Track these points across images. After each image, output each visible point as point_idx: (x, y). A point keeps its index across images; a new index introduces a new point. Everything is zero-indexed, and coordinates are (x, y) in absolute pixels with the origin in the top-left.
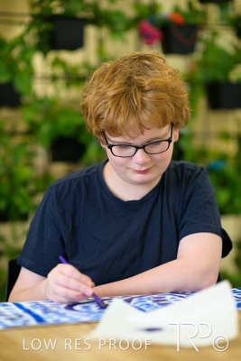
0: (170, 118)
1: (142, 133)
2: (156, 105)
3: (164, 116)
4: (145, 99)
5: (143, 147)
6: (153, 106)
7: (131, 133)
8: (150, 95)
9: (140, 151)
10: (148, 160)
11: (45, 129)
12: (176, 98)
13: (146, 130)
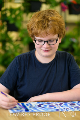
1: (47, 36)
2: (52, 26)
3: (55, 30)
4: (49, 23)
5: (47, 42)
6: (51, 26)
8: (51, 22)
9: (46, 43)
11: (26, 40)
13: (48, 35)
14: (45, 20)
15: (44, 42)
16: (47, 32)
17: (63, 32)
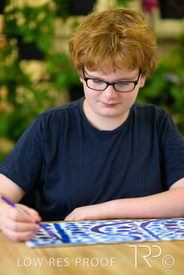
0: (139, 62)
1: (114, 71)
2: (129, 50)
3: (135, 60)
4: (122, 43)
5: (113, 84)
6: (127, 51)
7: (105, 70)
8: (126, 40)
9: (110, 87)
10: (116, 96)
12: (147, 48)
13: (118, 69)
14: (112, 35)
15: (105, 85)
16: (116, 63)
17: (152, 65)
